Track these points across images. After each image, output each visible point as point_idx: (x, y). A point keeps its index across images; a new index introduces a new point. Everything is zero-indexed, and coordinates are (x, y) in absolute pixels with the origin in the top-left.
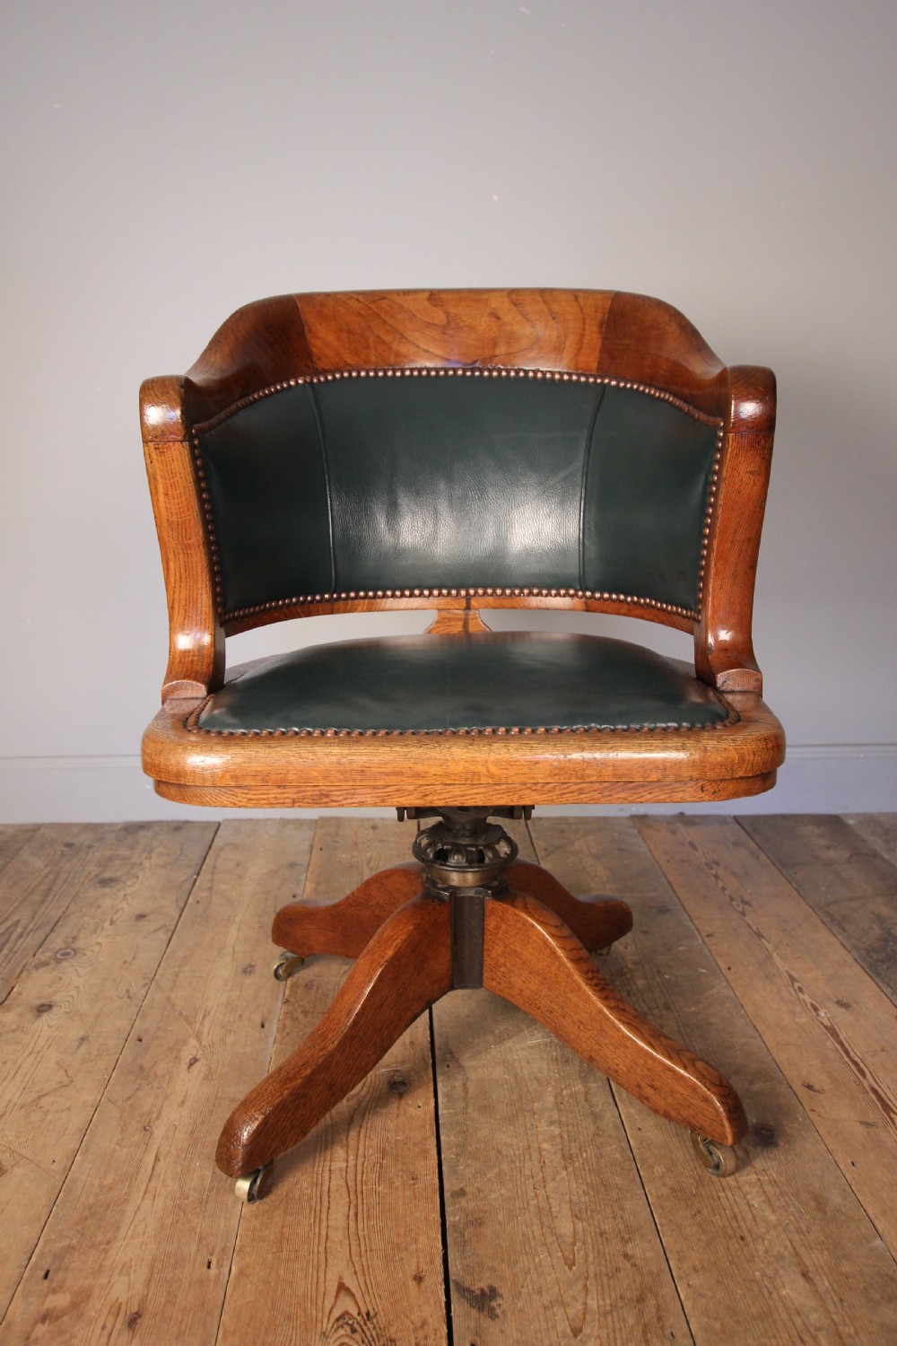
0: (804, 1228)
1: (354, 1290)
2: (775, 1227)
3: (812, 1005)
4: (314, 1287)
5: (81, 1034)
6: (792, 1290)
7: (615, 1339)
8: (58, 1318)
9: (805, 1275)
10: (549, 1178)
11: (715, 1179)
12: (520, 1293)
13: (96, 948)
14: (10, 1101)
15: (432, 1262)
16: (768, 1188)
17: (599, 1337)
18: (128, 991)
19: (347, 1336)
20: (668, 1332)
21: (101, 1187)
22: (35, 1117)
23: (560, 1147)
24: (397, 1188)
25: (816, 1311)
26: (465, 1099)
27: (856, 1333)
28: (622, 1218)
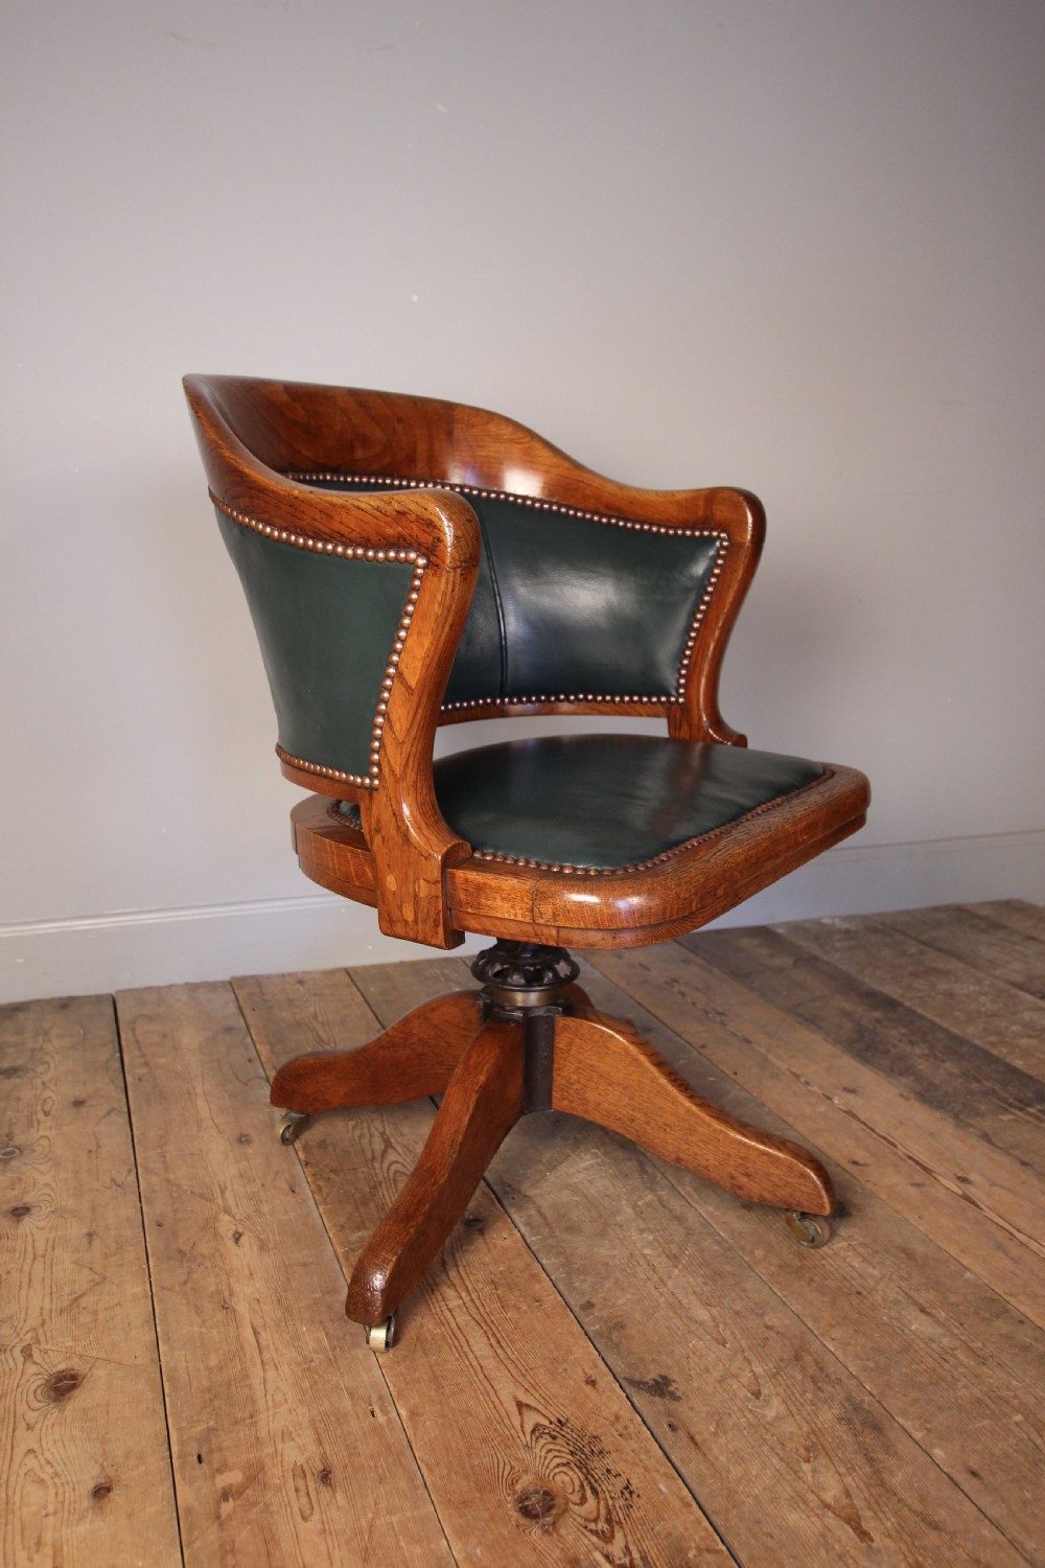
0: (906, 1276)
1: (534, 1405)
2: (881, 1279)
3: (824, 1095)
4: (494, 1411)
5: (85, 1230)
6: (919, 1324)
7: (793, 1394)
9: (923, 1310)
10: (665, 1277)
11: (812, 1251)
13: (45, 1142)
14: (42, 1308)
15: (596, 1366)
16: (861, 1250)
17: (777, 1394)
18: (112, 1180)
19: (550, 1443)
22: (84, 1318)
23: (660, 1250)
24: (525, 1312)
25: (945, 1336)
26: (547, 1224)
27: (984, 1345)
28: (748, 1298)
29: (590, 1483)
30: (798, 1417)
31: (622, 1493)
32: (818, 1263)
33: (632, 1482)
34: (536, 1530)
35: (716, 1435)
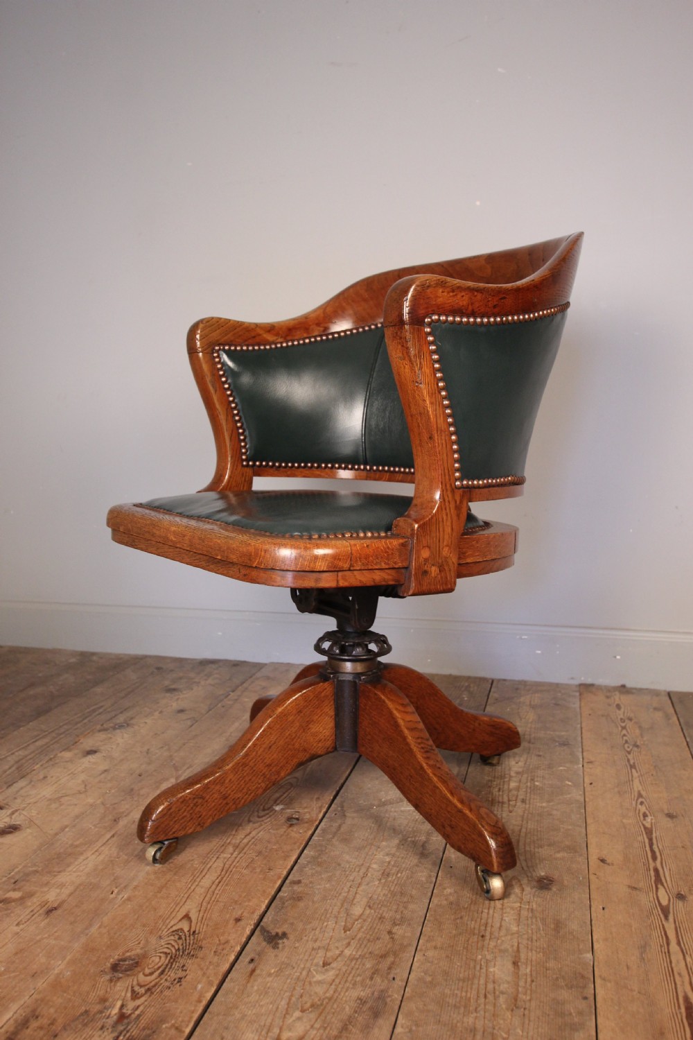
0: (535, 938)
1: (193, 919)
2: (512, 934)
3: (644, 813)
4: (169, 913)
5: (106, 768)
7: (349, 973)
8: (9, 902)
9: (515, 963)
10: (364, 883)
12: (301, 939)
13: (142, 725)
14: (44, 796)
15: (253, 913)
16: (524, 912)
17: (339, 969)
19: (174, 940)
20: (391, 976)
21: (72, 845)
22: (54, 806)
23: (384, 868)
24: (255, 873)
26: (335, 833)
27: (530, 1000)
28: (402, 912)
29: (165, 968)
30: (333, 987)
31: (175, 980)
32: (480, 909)
33: (187, 977)
34: (108, 977)
35: (270, 975)
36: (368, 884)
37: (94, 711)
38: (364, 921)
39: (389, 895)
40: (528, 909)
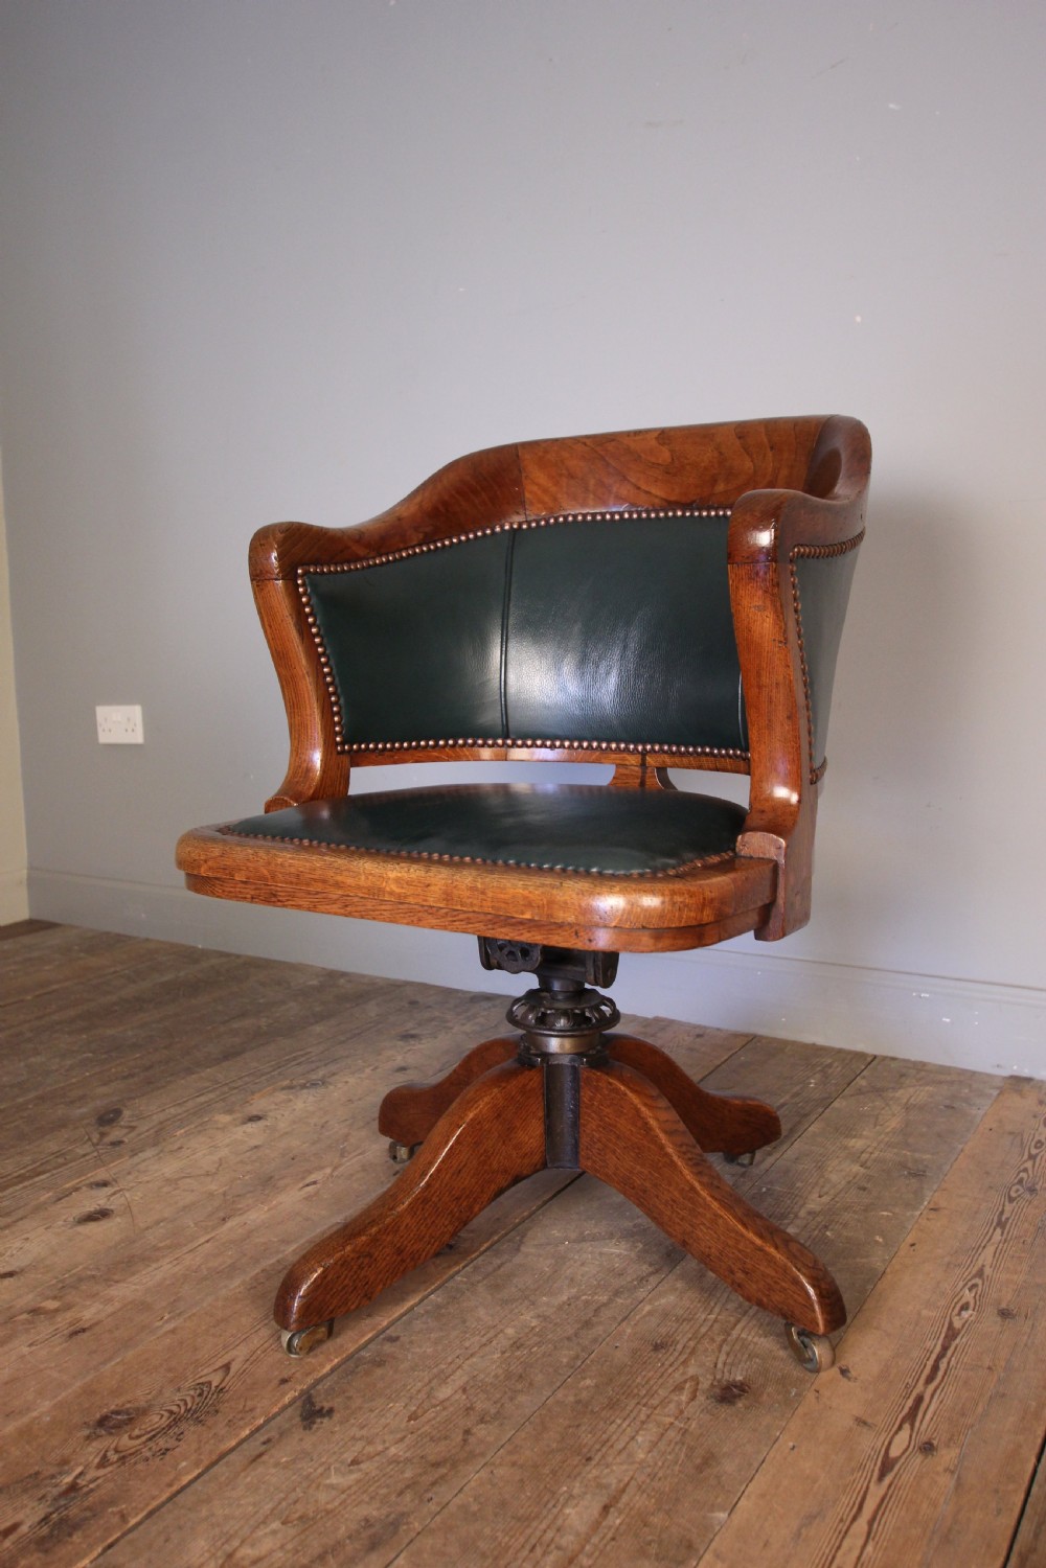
0: (660, 1475)
1: (232, 1370)
2: (632, 1463)
3: (966, 1303)
4: (210, 1357)
5: (259, 1143)
7: (377, 1482)
8: (40, 1314)
9: (606, 1507)
10: (479, 1354)
12: (347, 1421)
13: (341, 1085)
14: (164, 1174)
15: (310, 1375)
16: (671, 1433)
17: (367, 1473)
19: (193, 1396)
20: (428, 1495)
21: (154, 1247)
22: (167, 1189)
23: (521, 1336)
25: (577, 1536)
26: (489, 1274)
28: (503, 1405)
29: (159, 1432)
30: (344, 1496)
31: (160, 1450)
32: (613, 1418)
33: (177, 1450)
34: (86, 1432)
35: (277, 1465)
36: (482, 1357)
37: (295, 1058)
38: (445, 1409)
39: (502, 1378)
40: (681, 1429)
